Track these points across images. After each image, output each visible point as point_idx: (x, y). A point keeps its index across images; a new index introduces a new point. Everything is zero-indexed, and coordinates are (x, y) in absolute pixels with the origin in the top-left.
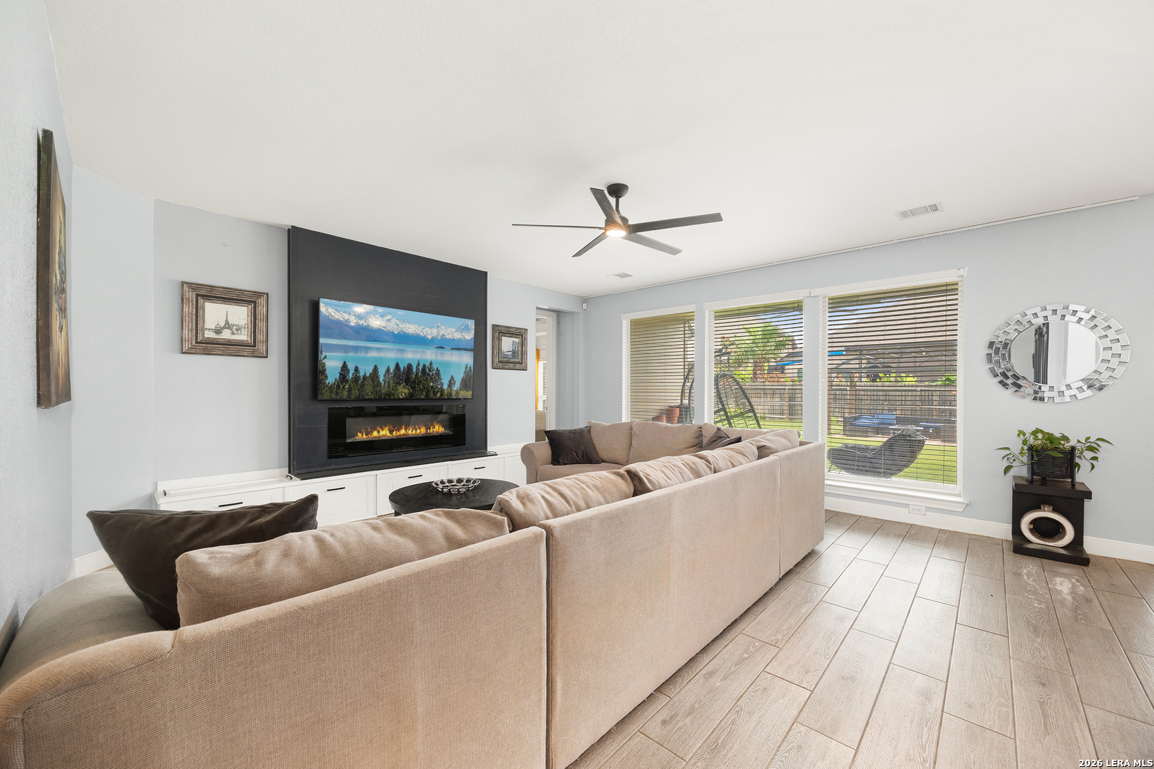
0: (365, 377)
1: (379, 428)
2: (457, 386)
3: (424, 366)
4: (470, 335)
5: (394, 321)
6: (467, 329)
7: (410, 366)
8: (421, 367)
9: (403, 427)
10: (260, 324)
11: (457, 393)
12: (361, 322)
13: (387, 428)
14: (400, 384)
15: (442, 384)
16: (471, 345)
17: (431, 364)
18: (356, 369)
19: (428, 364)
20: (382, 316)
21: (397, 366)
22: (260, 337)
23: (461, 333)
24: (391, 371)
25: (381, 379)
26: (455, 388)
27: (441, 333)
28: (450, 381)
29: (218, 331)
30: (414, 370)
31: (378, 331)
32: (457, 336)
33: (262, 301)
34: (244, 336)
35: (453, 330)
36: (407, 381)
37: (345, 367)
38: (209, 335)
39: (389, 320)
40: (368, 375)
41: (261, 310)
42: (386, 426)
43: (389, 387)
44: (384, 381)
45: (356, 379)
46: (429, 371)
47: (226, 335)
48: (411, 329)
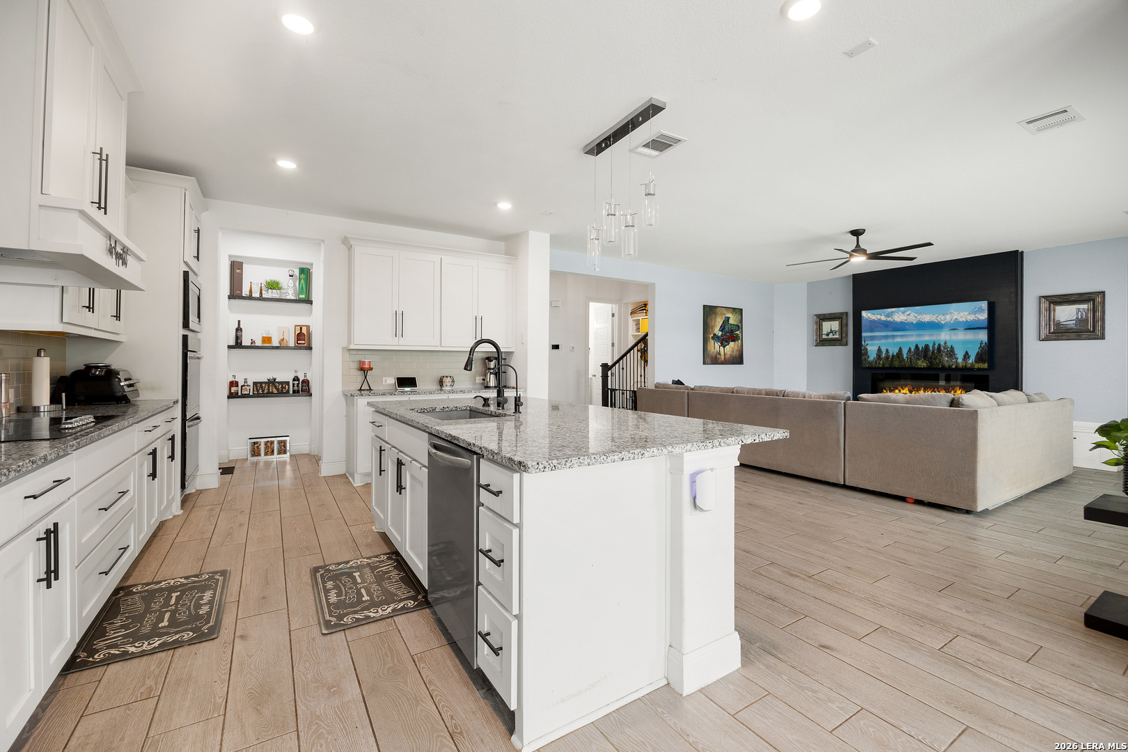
0: (893, 356)
1: (900, 388)
2: (972, 360)
3: (939, 345)
4: (984, 316)
5: (912, 315)
6: (980, 310)
7: (927, 346)
8: (936, 346)
9: (922, 389)
10: (844, 329)
11: (972, 364)
12: (888, 319)
13: (907, 389)
14: (919, 360)
15: (957, 359)
16: (986, 324)
17: (945, 343)
18: (887, 351)
19: (942, 343)
20: (903, 313)
21: (917, 347)
22: (844, 335)
23: (975, 314)
24: (912, 350)
25: (905, 356)
26: (970, 361)
27: (954, 318)
28: (965, 356)
29: (828, 335)
30: (931, 349)
31: (902, 323)
32: (971, 318)
33: (844, 317)
34: (837, 336)
35: (966, 313)
36: (925, 357)
37: (879, 350)
38: (824, 337)
39: (909, 315)
40: (895, 354)
41: (844, 321)
42: (906, 387)
43: (911, 362)
44: (907, 358)
45: (887, 357)
46: (944, 348)
47: (831, 336)
48: (927, 318)
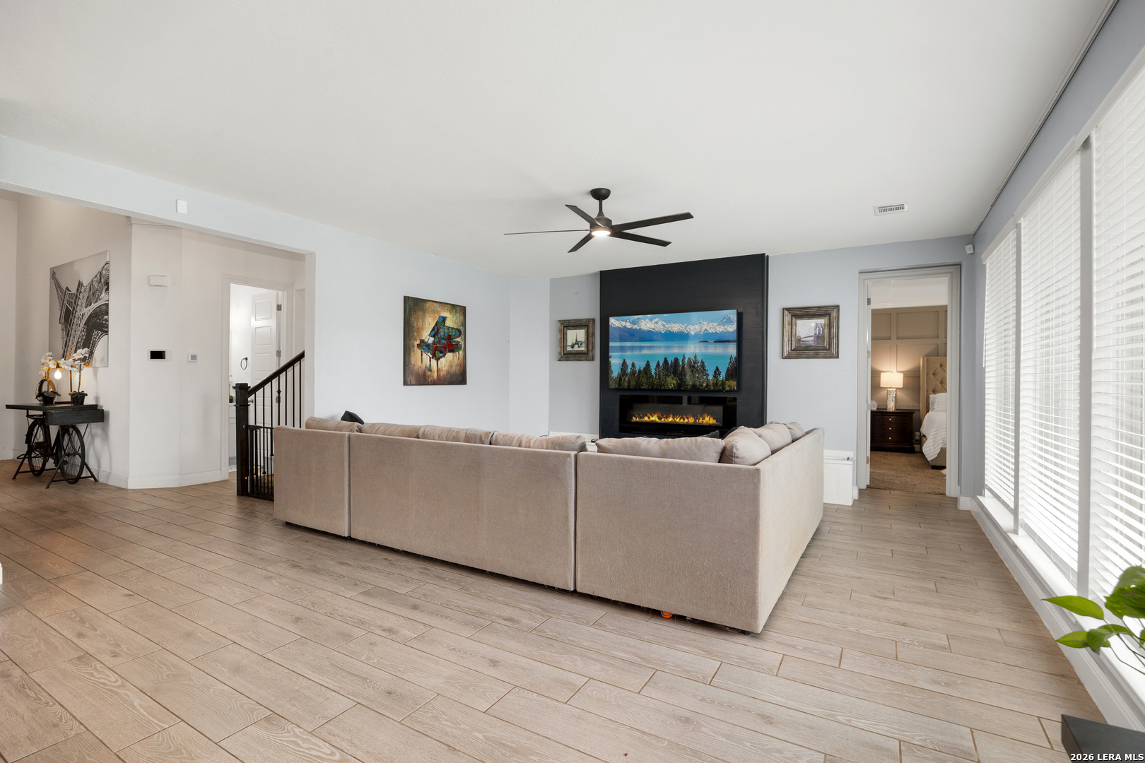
0: (640, 371)
1: (649, 415)
2: (722, 376)
3: (689, 359)
4: (732, 328)
5: (661, 323)
6: (729, 321)
7: (676, 360)
8: (686, 360)
9: (671, 416)
10: (590, 339)
11: (723, 383)
12: (634, 327)
13: (656, 416)
14: (668, 376)
15: (708, 375)
16: (734, 337)
17: (695, 357)
18: (633, 365)
19: (692, 358)
20: (651, 320)
21: (666, 360)
22: (590, 348)
23: (724, 326)
24: (661, 365)
25: (653, 372)
26: (721, 379)
27: (704, 329)
28: (715, 372)
29: (573, 347)
30: (681, 363)
31: (649, 332)
32: (720, 329)
33: (591, 324)
34: (583, 349)
35: (715, 324)
36: (675, 373)
37: (624, 363)
39: (656, 323)
40: (642, 369)
41: (591, 330)
42: (655, 414)
43: (659, 379)
44: (655, 373)
45: (633, 373)
46: (694, 363)
47: (576, 348)
48: (676, 328)
